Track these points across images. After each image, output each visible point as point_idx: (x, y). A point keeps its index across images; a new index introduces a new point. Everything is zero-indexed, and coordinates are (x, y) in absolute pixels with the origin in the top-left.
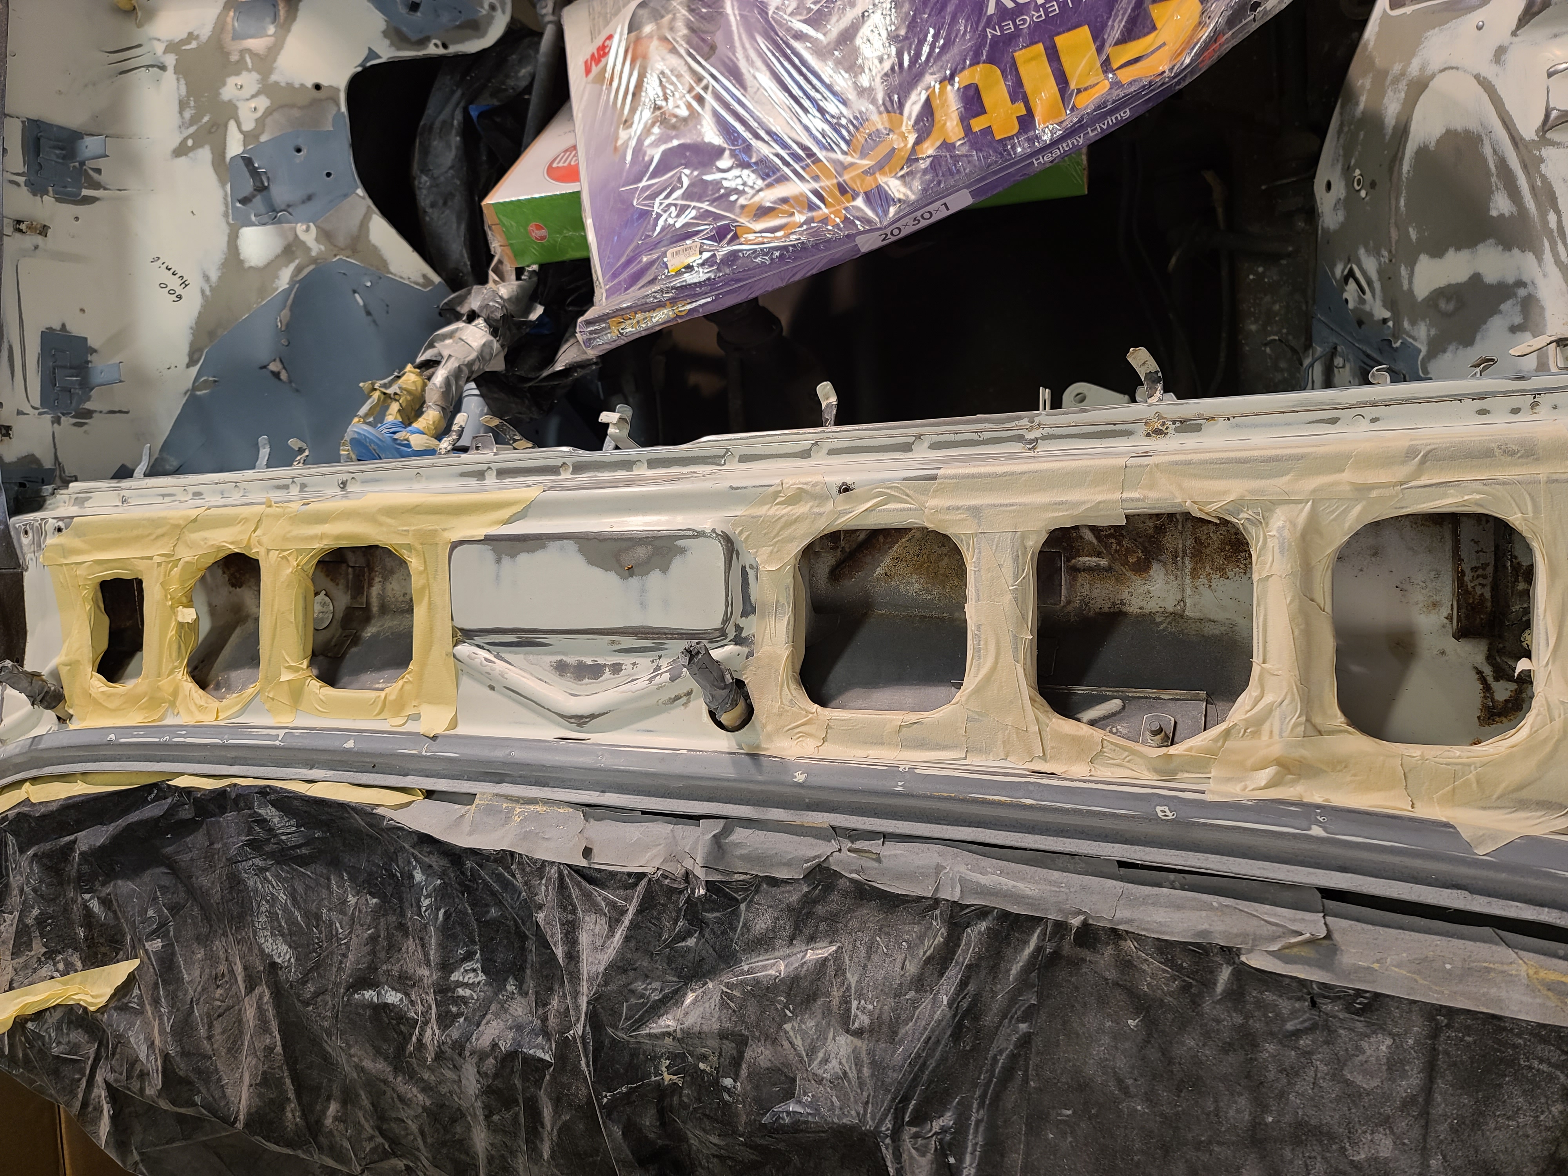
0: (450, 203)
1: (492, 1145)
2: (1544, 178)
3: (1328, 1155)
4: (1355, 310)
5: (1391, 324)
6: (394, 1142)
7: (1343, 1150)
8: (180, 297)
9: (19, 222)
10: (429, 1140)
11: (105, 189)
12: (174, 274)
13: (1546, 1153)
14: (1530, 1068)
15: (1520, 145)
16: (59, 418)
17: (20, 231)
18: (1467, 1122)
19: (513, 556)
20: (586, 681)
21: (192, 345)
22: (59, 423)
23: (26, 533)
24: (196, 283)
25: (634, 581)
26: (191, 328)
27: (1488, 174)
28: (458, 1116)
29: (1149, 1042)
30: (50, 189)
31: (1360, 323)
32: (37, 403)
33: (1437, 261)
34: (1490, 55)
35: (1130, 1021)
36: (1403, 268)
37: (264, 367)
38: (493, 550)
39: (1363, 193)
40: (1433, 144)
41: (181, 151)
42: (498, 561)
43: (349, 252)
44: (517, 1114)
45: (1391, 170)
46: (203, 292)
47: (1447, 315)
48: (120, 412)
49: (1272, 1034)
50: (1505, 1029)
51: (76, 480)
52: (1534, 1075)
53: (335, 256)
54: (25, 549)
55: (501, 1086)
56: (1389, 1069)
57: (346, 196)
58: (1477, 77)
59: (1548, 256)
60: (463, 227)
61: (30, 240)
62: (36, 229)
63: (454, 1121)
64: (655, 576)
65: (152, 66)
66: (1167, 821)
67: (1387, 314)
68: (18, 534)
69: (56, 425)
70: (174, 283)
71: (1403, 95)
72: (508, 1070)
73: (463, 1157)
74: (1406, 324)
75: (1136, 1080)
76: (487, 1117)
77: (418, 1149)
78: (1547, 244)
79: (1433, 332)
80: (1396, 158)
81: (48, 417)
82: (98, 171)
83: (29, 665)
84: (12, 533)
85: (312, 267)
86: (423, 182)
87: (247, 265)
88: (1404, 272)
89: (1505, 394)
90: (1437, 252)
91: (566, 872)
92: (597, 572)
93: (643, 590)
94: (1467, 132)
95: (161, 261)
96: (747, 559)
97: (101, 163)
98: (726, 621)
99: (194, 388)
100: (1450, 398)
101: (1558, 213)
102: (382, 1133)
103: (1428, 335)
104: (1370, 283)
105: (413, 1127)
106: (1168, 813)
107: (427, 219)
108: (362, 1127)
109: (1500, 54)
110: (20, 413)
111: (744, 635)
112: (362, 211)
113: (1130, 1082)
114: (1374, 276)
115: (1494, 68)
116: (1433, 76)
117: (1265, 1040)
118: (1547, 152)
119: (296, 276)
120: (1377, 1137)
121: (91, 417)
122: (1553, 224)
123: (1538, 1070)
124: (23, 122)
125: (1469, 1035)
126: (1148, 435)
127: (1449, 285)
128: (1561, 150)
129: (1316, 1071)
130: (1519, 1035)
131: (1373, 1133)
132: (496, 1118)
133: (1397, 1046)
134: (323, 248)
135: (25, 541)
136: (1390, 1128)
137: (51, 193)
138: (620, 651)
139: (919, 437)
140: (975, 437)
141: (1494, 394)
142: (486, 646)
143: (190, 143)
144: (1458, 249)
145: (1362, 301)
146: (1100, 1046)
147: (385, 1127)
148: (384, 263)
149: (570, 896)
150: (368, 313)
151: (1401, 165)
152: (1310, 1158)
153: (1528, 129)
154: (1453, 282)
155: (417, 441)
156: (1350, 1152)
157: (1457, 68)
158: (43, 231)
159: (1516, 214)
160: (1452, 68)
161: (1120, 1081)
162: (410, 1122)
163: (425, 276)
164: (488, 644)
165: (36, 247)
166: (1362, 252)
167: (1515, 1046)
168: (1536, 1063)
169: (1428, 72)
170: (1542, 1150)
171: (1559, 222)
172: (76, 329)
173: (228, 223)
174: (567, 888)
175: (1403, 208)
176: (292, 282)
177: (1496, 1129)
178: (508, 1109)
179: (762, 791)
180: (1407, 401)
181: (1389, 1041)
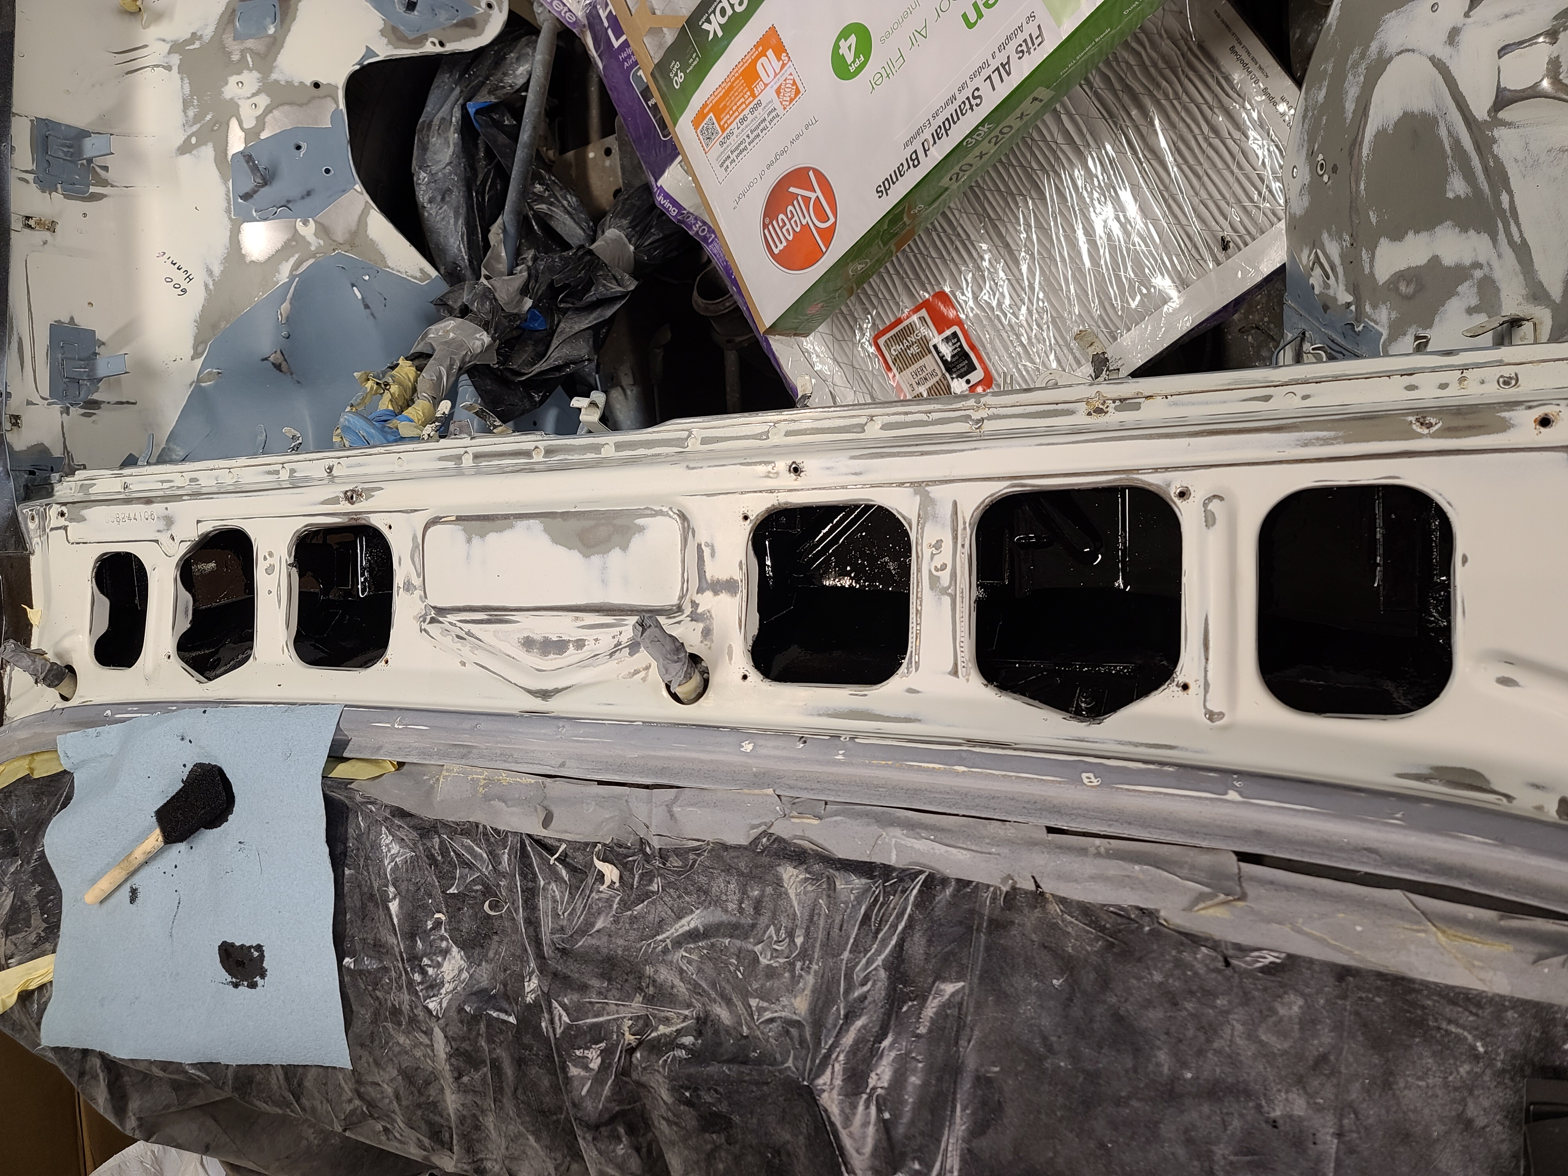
0: (447, 199)
1: (463, 1105)
2: (1496, 158)
3: (1245, 1111)
4: (1321, 293)
5: (1353, 308)
6: (371, 1104)
7: (1259, 1107)
8: (184, 291)
9: (28, 218)
10: (404, 1103)
11: (112, 186)
12: (179, 269)
13: (1454, 1113)
14: (1439, 1029)
15: (1473, 126)
16: (68, 408)
17: (29, 227)
18: (1379, 1082)
19: (483, 536)
20: (552, 656)
21: (196, 338)
22: (68, 414)
23: (33, 518)
24: (200, 277)
25: (596, 559)
26: (196, 321)
27: (1444, 156)
28: (432, 1078)
29: (1071, 1000)
30: (59, 186)
31: (1326, 308)
32: (46, 394)
33: (1397, 244)
34: (1444, 37)
35: (1055, 982)
36: (1364, 251)
37: (266, 359)
38: (464, 530)
39: (1326, 178)
40: (1391, 127)
41: (185, 148)
42: (469, 541)
43: (348, 247)
44: (485, 1075)
45: (1351, 155)
46: (206, 285)
47: (1408, 298)
48: (128, 403)
49: (1192, 993)
50: (1414, 990)
51: (85, 468)
52: (1442, 1036)
53: (334, 250)
54: (32, 534)
55: (469, 1048)
56: (1302, 1029)
57: (344, 191)
58: (1432, 59)
59: (1502, 236)
60: (461, 221)
61: (40, 235)
62: (44, 224)
63: (428, 1083)
64: (616, 554)
65: (158, 66)
66: (1093, 787)
67: (1350, 298)
68: (25, 519)
69: (64, 415)
70: (179, 278)
71: (1362, 78)
72: (474, 1033)
73: (437, 1119)
74: (1368, 308)
75: (1059, 1037)
76: (457, 1079)
77: (394, 1112)
78: (1500, 225)
79: (1394, 315)
80: (1356, 142)
81: (57, 408)
82: (106, 168)
83: (34, 646)
84: (20, 519)
85: (311, 261)
86: (422, 177)
87: (248, 260)
88: (1365, 255)
89: (1433, 370)
90: (1397, 236)
91: (527, 842)
92: (561, 550)
93: (604, 568)
94: (1423, 114)
95: (166, 256)
96: (702, 536)
97: (108, 161)
98: (682, 597)
99: (199, 380)
100: (1379, 375)
101: (1510, 193)
102: (360, 1096)
103: (1389, 319)
104: (1333, 268)
105: (389, 1091)
106: (1093, 779)
107: (426, 214)
108: (343, 1089)
109: (1453, 35)
110: (29, 403)
111: (699, 611)
112: (361, 206)
113: (1054, 1039)
114: (1337, 260)
115: (1448, 49)
116: (1391, 59)
117: (1185, 999)
118: (1499, 133)
119: (296, 270)
120: (1291, 1096)
121: (99, 408)
122: (1506, 205)
123: (1446, 1031)
124: (32, 121)
125: (1379, 996)
126: (1089, 414)
127: (1409, 268)
128: (1513, 130)
129: (1233, 1029)
130: (1428, 997)
131: (1287, 1092)
132: (465, 1079)
133: (1309, 1006)
134: (322, 242)
135: (32, 526)
136: (1304, 1088)
137: (60, 190)
138: (583, 627)
139: (871, 418)
140: (924, 417)
141: (1422, 370)
142: (459, 624)
143: (194, 140)
144: (1417, 232)
145: (1327, 286)
146: (1026, 1005)
147: (362, 1090)
148: (383, 258)
149: (531, 865)
150: (367, 307)
151: (1361, 148)
152: (1227, 1114)
153: (1480, 109)
154: (1413, 265)
155: (405, 429)
156: (1266, 1109)
157: (1413, 51)
158: (51, 227)
159: (1471, 195)
160: (1408, 50)
161: (1045, 1039)
162: (385, 1086)
163: (422, 271)
164: (460, 621)
165: (45, 243)
166: (1325, 236)
167: (1423, 1007)
168: (1444, 1025)
169: (1386, 55)
170: (1450, 1110)
171: (1512, 202)
172: (83, 323)
173: (230, 218)
174: (529, 857)
175: (1363, 192)
176: (292, 277)
177: (1405, 1088)
178: (477, 1070)
179: (712, 761)
180: (1336, 379)
181: (1301, 1002)
